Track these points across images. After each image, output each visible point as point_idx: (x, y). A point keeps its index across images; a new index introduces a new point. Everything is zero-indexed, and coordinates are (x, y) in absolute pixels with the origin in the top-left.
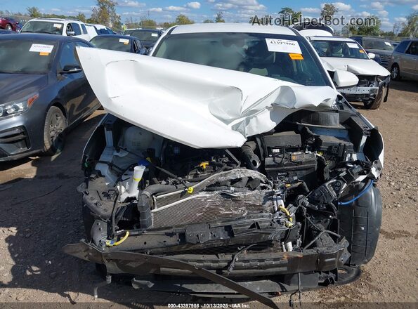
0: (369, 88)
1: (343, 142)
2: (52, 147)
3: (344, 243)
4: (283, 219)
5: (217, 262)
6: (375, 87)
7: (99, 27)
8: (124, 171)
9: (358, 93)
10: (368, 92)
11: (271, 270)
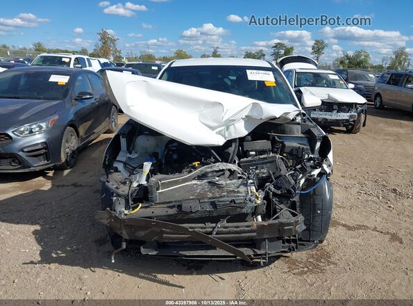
0: (349, 114)
1: (302, 146)
2: (66, 160)
3: (301, 218)
4: (253, 198)
5: (204, 228)
6: (354, 113)
7: (103, 60)
8: (135, 168)
9: (338, 118)
10: (348, 118)
11: (244, 235)
